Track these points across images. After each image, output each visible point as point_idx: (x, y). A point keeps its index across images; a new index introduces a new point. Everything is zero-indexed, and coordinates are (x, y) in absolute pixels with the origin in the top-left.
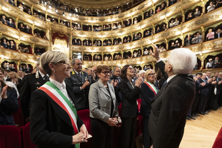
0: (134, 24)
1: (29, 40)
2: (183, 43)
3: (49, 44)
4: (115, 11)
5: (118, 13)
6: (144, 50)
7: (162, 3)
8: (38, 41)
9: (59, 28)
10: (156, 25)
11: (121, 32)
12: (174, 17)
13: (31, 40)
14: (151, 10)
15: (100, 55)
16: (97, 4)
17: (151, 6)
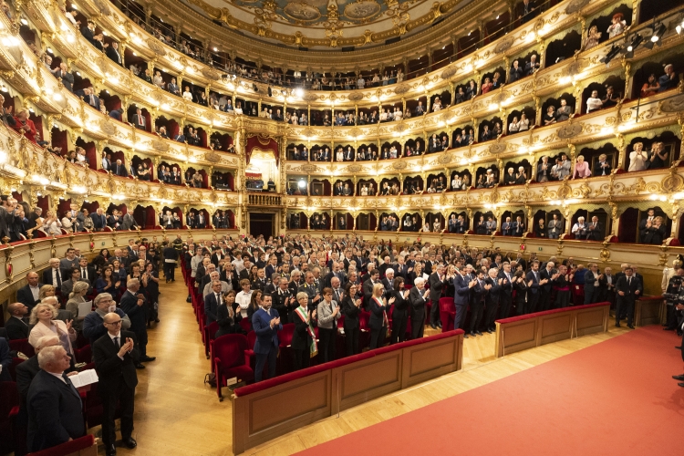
0: (432, 111)
1: (203, 159)
2: (534, 173)
3: (239, 164)
4: (389, 74)
5: (395, 81)
6: (453, 178)
7: (496, 71)
8: (218, 159)
9: (259, 126)
10: (480, 122)
11: (400, 128)
12: (519, 109)
13: (206, 159)
14: (472, 83)
15: (349, 182)
16: (347, 61)
17: (472, 74)
